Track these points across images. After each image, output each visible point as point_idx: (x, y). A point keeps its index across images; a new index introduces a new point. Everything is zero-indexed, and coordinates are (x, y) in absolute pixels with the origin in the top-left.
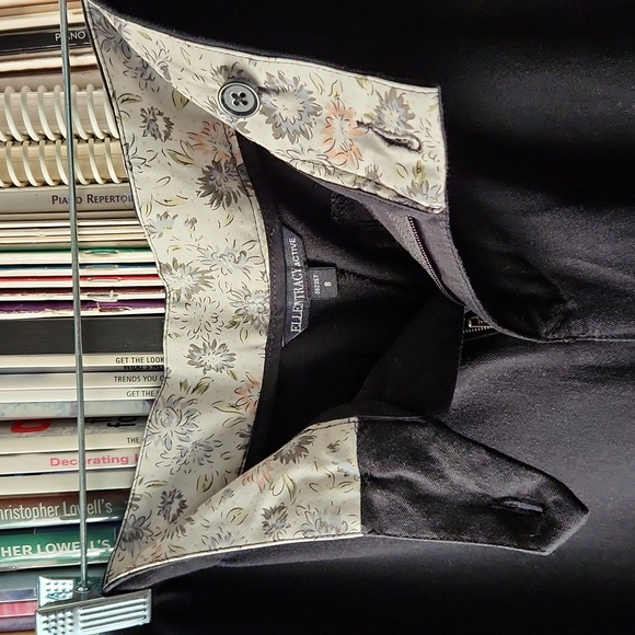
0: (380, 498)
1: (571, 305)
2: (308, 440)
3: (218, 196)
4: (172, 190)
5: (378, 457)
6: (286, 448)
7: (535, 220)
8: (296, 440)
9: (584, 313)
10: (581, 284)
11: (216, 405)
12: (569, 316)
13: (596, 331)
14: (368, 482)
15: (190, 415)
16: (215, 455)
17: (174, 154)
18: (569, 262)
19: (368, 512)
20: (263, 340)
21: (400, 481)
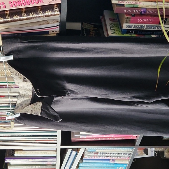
0: (43, 112)
1: (69, 92)
2: (37, 103)
3: (25, 81)
4: (20, 81)
5: (43, 108)
6: (35, 103)
7: (65, 84)
8: (36, 103)
9: (70, 93)
10: (70, 90)
11: (26, 97)
12: (69, 93)
13: (72, 95)
14: (42, 110)
15: (23, 98)
16: (27, 101)
17: (19, 78)
18: (69, 88)
19: (41, 113)
20: (32, 92)
21: (45, 111)
